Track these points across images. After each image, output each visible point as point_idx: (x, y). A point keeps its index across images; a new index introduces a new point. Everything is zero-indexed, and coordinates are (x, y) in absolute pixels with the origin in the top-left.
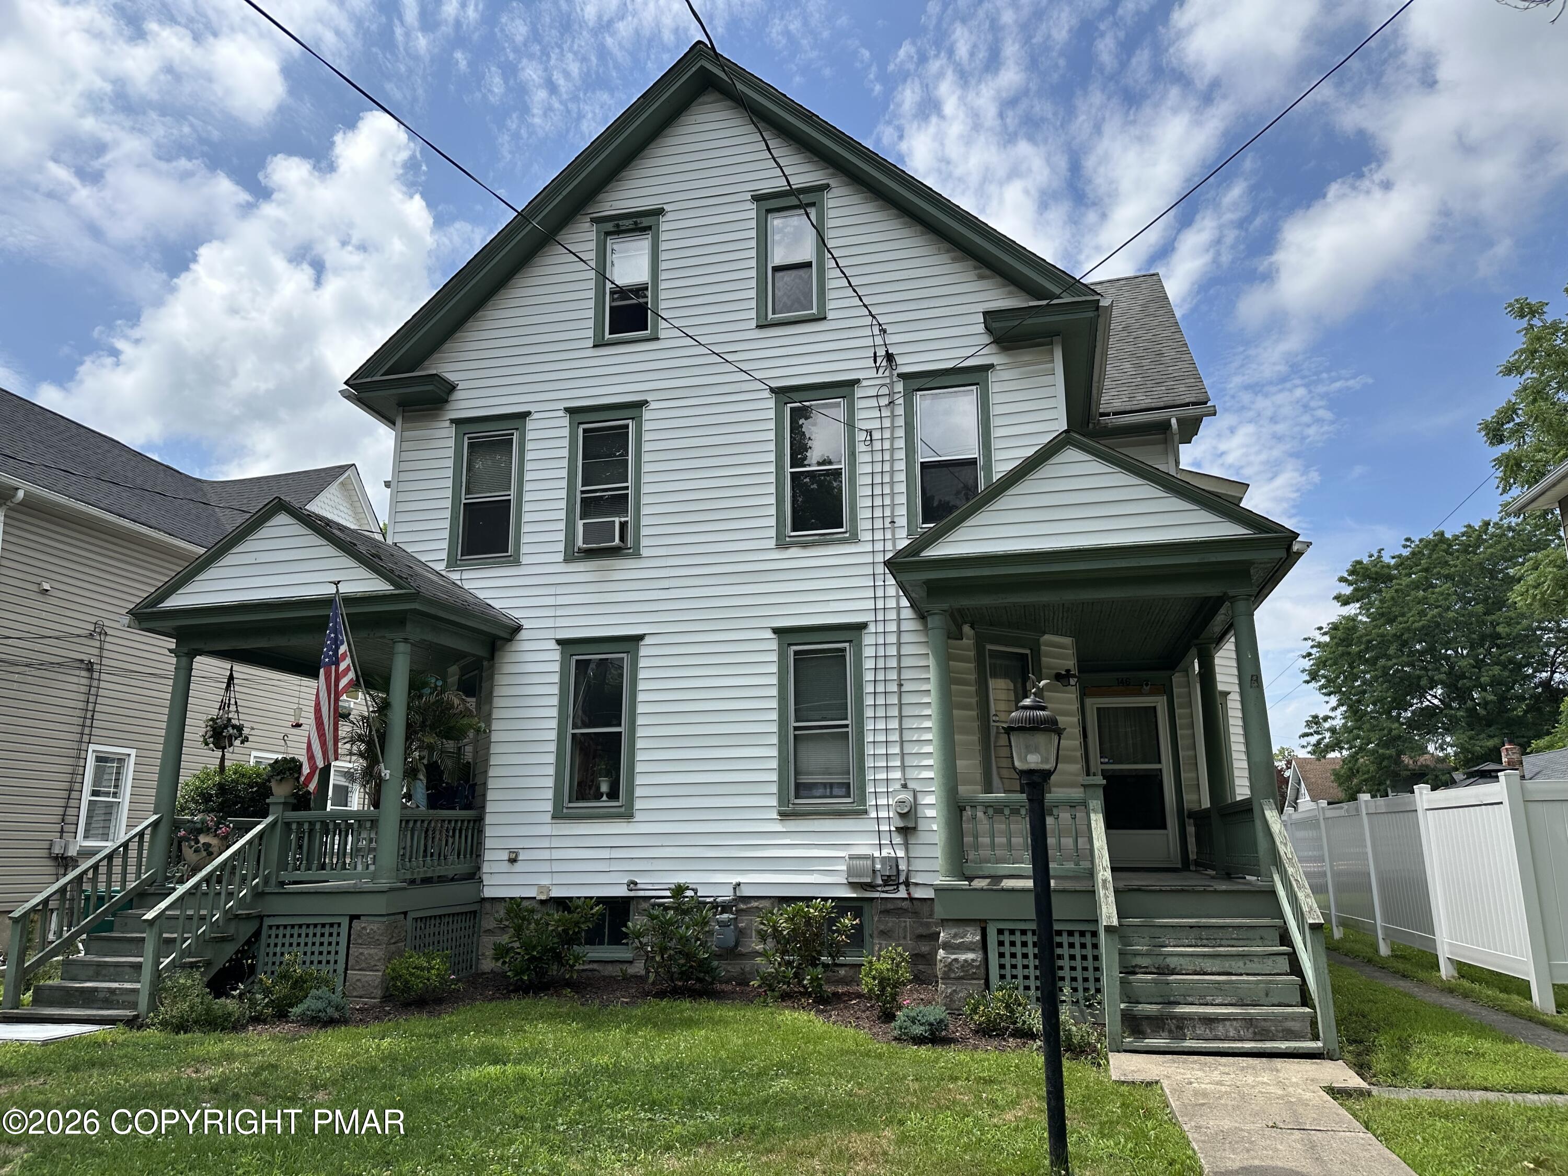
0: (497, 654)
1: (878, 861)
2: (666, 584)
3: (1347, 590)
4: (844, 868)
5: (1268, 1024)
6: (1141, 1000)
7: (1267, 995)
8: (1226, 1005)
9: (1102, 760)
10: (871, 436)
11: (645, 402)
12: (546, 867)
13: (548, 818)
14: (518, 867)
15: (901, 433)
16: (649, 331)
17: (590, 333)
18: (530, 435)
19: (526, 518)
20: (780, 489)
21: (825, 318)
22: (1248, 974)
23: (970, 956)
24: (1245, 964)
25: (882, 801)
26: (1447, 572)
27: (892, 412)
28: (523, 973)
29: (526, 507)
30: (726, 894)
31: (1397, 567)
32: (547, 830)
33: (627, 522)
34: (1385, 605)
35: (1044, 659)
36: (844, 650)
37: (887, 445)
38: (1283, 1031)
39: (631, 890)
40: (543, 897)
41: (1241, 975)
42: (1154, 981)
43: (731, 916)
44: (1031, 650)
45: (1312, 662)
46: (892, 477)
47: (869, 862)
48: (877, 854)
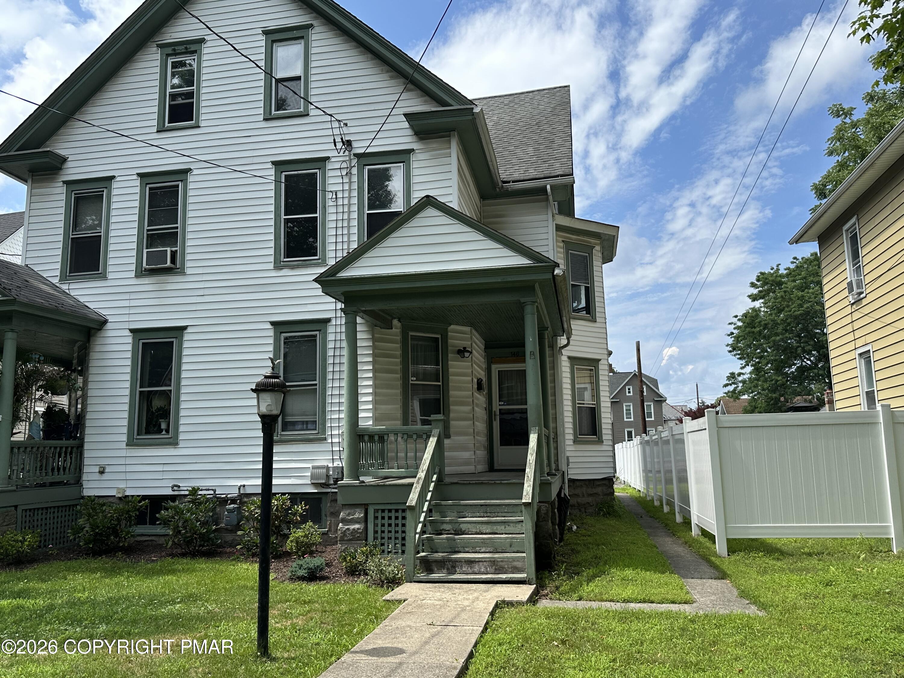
0: (92, 339)
1: (331, 469)
2: (201, 292)
3: (755, 291)
4: (309, 474)
5: (504, 563)
6: (439, 550)
7: (511, 546)
8: (487, 552)
9: (500, 403)
10: (336, 195)
11: (189, 170)
12: (122, 477)
13: (124, 445)
14: (105, 476)
15: (355, 193)
16: (194, 122)
17: (155, 123)
18: (114, 192)
19: (111, 248)
20: (277, 230)
21: (308, 115)
22: (506, 534)
23: (357, 526)
24: (505, 527)
25: (335, 432)
26: (817, 279)
27: (350, 179)
28: (90, 543)
29: (111, 241)
30: (234, 493)
31: (787, 275)
32: (123, 453)
33: (177, 251)
34: (777, 301)
35: (450, 341)
36: (315, 336)
37: (346, 202)
38: (512, 567)
39: (174, 491)
40: (120, 495)
41: (502, 534)
42: (447, 539)
43: (236, 506)
44: (442, 335)
45: (733, 339)
46: (349, 223)
47: (325, 470)
48: (330, 465)
